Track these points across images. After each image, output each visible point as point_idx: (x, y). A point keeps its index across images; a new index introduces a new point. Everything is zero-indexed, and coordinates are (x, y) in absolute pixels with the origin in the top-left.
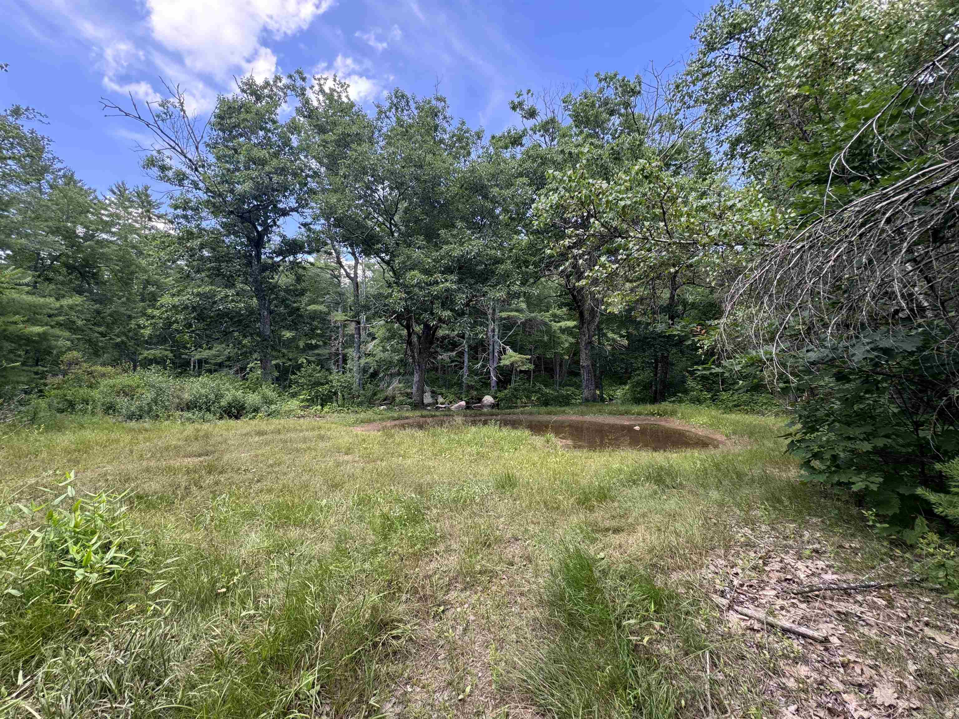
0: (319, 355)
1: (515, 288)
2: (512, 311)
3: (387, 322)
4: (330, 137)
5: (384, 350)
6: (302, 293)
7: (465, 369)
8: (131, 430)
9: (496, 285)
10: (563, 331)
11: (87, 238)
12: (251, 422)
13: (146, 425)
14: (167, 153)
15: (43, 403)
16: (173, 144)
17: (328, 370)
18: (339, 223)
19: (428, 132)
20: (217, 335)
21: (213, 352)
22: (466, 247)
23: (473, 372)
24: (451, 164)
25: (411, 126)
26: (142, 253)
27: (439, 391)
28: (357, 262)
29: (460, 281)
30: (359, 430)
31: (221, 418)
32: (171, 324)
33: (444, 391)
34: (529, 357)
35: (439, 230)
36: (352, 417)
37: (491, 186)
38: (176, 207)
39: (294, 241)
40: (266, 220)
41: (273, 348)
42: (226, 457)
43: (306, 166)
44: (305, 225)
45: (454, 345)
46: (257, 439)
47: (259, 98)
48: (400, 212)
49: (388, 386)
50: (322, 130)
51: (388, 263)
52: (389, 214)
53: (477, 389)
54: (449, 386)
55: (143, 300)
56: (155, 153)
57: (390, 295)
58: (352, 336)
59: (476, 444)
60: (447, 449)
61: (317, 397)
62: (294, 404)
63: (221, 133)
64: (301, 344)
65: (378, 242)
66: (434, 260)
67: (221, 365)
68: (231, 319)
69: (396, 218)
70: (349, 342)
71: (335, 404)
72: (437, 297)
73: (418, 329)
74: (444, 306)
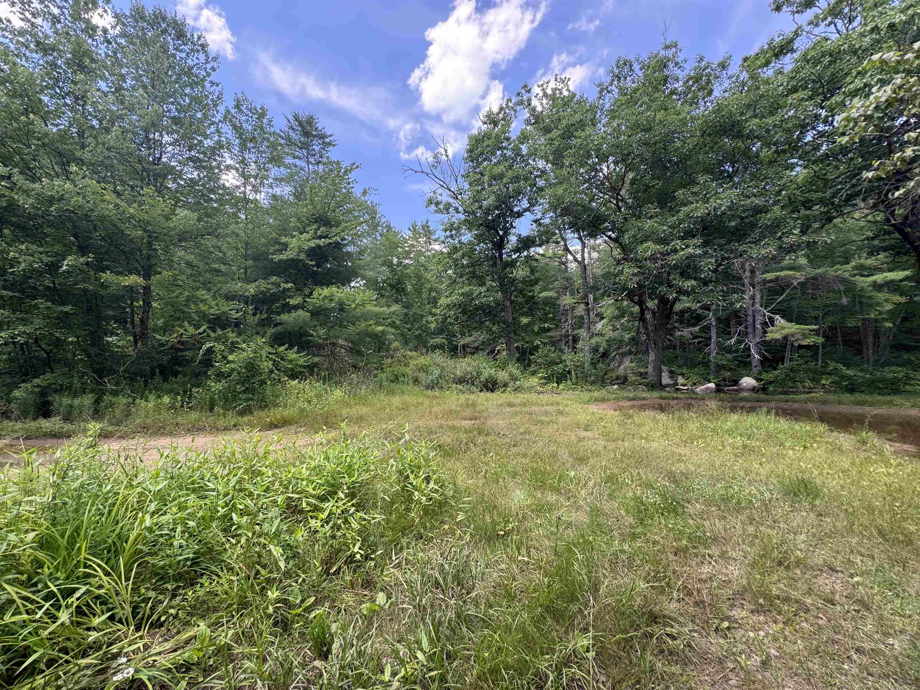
0: (551, 337)
1: (792, 239)
2: (782, 269)
3: (616, 300)
4: (555, 133)
5: (615, 329)
6: (536, 282)
7: (713, 346)
8: (428, 397)
9: (759, 240)
10: (878, 287)
11: (400, 264)
12: (502, 395)
13: (437, 394)
14: (440, 191)
15: (384, 376)
16: (442, 183)
17: (561, 350)
18: (566, 212)
19: (656, 89)
20: (475, 325)
21: (472, 338)
22: (713, 203)
23: (723, 349)
24: (688, 113)
25: (635, 91)
26: (427, 269)
27: (679, 371)
28: (584, 246)
29: (706, 244)
30: (593, 408)
31: (481, 391)
32: (446, 319)
33: (685, 371)
34: (816, 327)
35: (675, 191)
36: (586, 396)
37: (746, 121)
38: (446, 230)
39: (528, 237)
40: (505, 224)
41: (515, 334)
42: (489, 422)
43: (534, 168)
44: (536, 221)
45: (696, 319)
46: (508, 410)
47: (495, 124)
48: (627, 185)
49: (619, 366)
50: (547, 130)
51: (616, 240)
52: (615, 190)
53: (730, 369)
54: (693, 365)
55: (429, 303)
56: (432, 194)
57: (622, 272)
58: (582, 318)
59: (741, 435)
60: (700, 437)
61: (553, 375)
62: (534, 381)
63: (471, 164)
64: (536, 328)
65: (605, 221)
66: (670, 227)
67: (477, 348)
68: (484, 311)
69: (623, 192)
70: (580, 323)
71: (569, 382)
72: (676, 267)
73: (651, 304)
74: (685, 275)
